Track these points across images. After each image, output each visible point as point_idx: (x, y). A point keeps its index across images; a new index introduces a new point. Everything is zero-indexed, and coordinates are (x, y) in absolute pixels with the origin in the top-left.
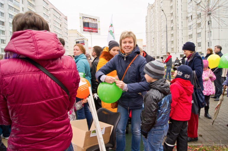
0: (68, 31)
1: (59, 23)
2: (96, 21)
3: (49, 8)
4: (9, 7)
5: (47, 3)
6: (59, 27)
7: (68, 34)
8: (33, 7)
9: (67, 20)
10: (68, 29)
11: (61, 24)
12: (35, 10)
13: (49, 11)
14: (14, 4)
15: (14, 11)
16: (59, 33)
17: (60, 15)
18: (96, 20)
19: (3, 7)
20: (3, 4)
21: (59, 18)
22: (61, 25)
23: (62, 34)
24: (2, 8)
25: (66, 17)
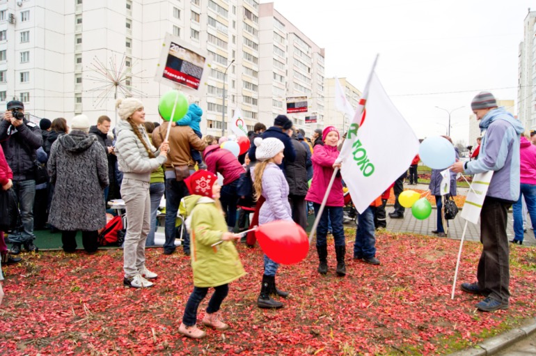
0: (325, 81)
1: (306, 64)
2: (202, 62)
3: (285, 32)
4: (209, 37)
5: (281, 23)
6: (305, 73)
7: (325, 89)
8: (253, 33)
9: (323, 57)
10: (325, 77)
11: (310, 67)
12: (258, 39)
13: (286, 40)
14: (218, 31)
15: (218, 44)
16: (305, 86)
17: (309, 46)
18: (204, 59)
19: (198, 39)
20: (198, 32)
21: (306, 53)
22: (309, 69)
23: (310, 88)
24: (195, 39)
25: (322, 50)
